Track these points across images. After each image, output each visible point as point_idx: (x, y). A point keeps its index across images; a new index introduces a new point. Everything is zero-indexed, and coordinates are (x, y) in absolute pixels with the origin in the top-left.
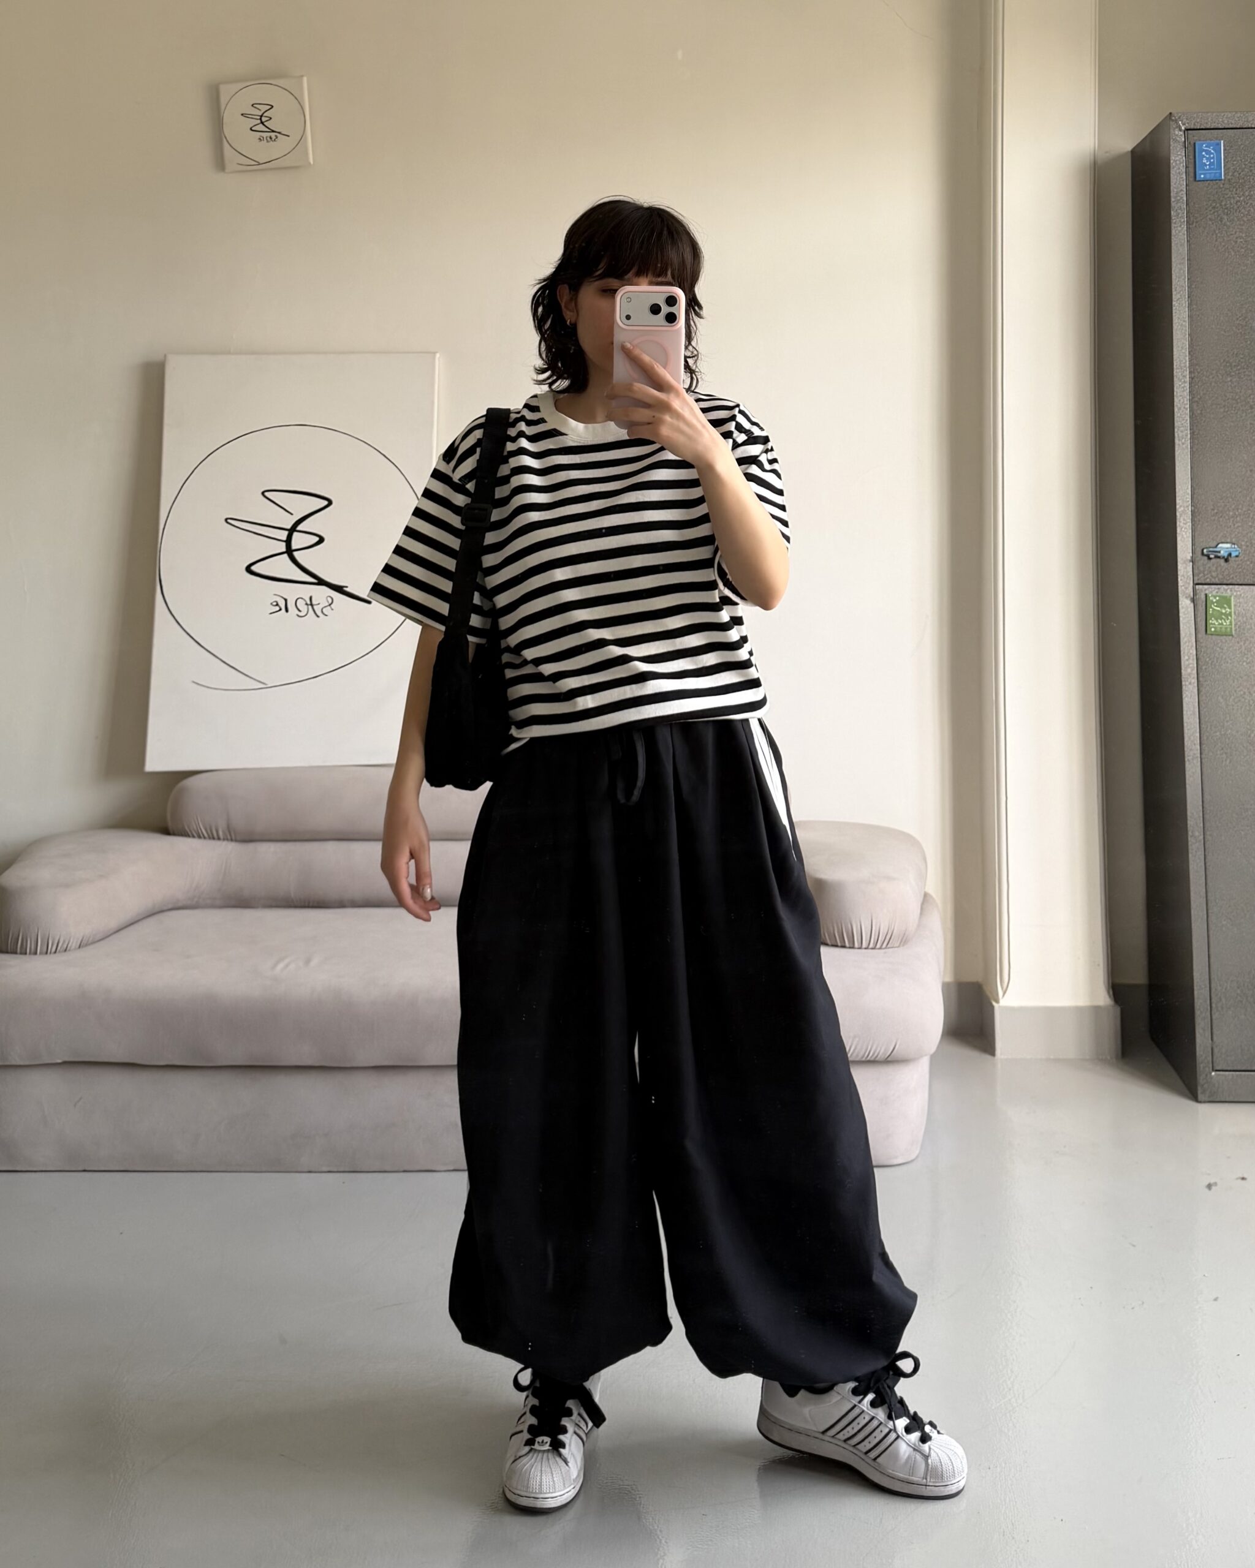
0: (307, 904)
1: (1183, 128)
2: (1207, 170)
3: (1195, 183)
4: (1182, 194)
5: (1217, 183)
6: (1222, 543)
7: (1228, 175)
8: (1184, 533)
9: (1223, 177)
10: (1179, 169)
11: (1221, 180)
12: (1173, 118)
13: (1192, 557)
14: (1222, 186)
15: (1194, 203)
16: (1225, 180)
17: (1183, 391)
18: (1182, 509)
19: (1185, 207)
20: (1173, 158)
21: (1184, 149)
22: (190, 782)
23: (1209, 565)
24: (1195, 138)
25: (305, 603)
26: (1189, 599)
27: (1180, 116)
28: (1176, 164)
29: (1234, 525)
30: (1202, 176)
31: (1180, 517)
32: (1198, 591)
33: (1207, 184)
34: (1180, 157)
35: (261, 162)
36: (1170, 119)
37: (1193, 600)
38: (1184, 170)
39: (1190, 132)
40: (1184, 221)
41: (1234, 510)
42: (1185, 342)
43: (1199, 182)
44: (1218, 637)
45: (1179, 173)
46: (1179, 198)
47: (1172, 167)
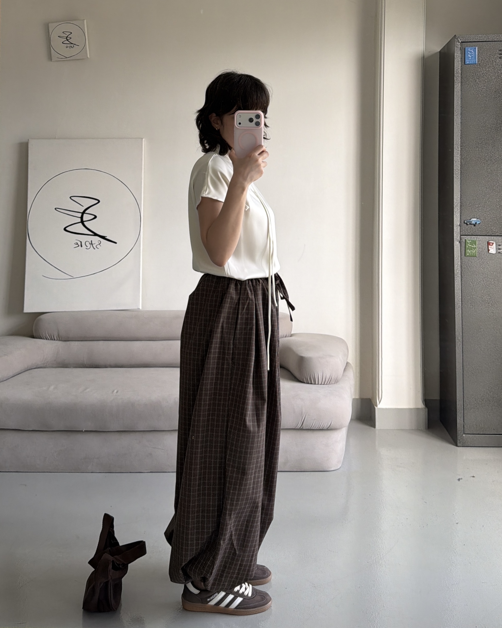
0: (91, 366)
1: (460, 42)
2: (470, 60)
3: (465, 65)
4: (459, 70)
5: (474, 65)
6: (473, 218)
7: (479, 62)
8: (457, 214)
9: (477, 63)
10: (458, 59)
11: (476, 64)
12: (456, 37)
13: (460, 224)
14: (476, 66)
15: (464, 74)
16: (477, 64)
17: (458, 154)
18: (456, 204)
19: (460, 75)
20: (456, 55)
21: (460, 51)
22: (42, 317)
23: (467, 227)
24: (465, 46)
25: (89, 243)
26: (458, 241)
27: (459, 36)
28: (457, 57)
29: (478, 211)
30: (468, 62)
31: (455, 207)
32: (462, 239)
33: (470, 66)
34: (458, 54)
35: (67, 57)
36: (455, 37)
37: (460, 242)
38: (460, 60)
39: (463, 43)
40: (460, 82)
41: (478, 204)
42: (459, 133)
43: (467, 65)
44: (471, 257)
45: (458, 61)
46: (457, 72)
47: (455, 59)
